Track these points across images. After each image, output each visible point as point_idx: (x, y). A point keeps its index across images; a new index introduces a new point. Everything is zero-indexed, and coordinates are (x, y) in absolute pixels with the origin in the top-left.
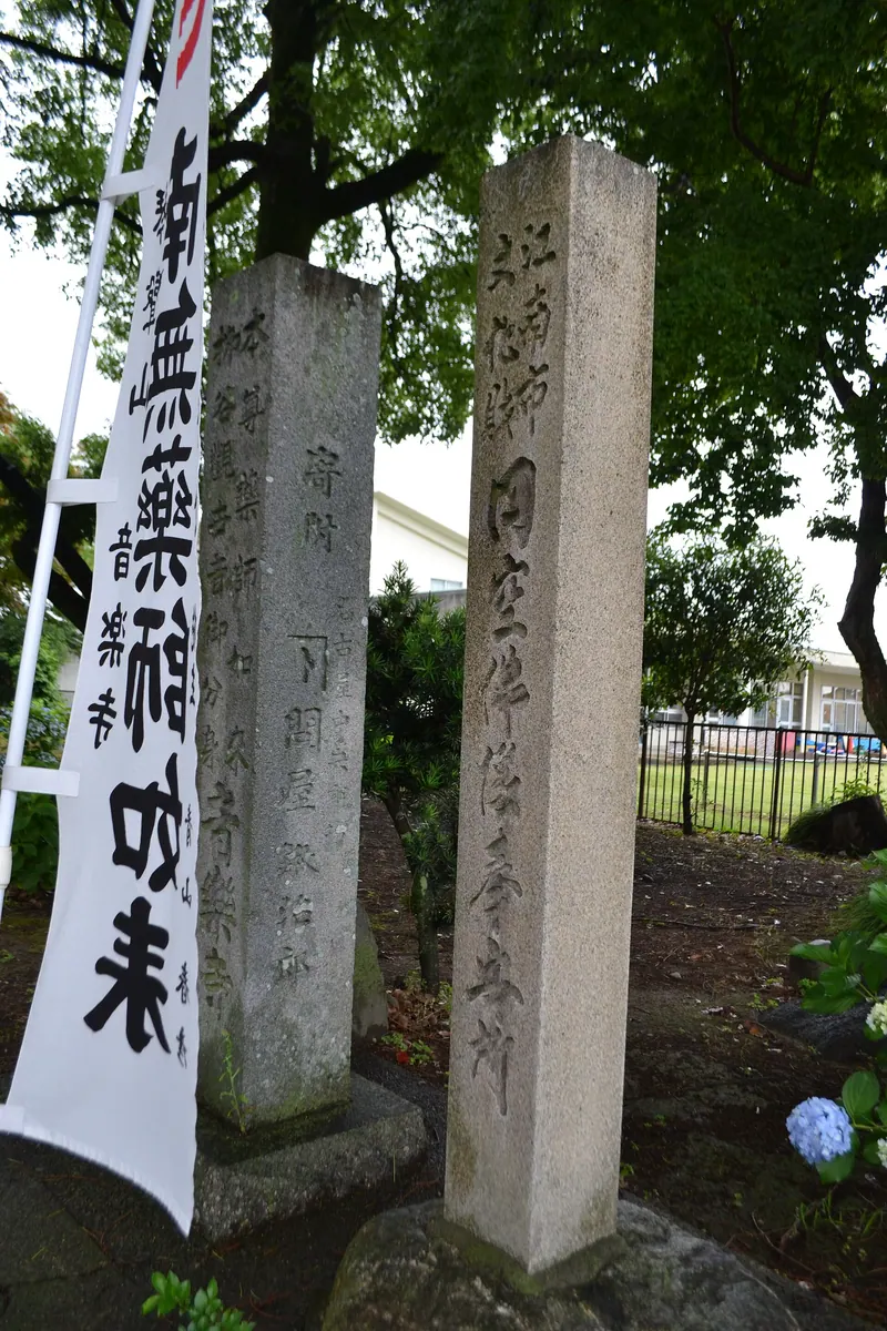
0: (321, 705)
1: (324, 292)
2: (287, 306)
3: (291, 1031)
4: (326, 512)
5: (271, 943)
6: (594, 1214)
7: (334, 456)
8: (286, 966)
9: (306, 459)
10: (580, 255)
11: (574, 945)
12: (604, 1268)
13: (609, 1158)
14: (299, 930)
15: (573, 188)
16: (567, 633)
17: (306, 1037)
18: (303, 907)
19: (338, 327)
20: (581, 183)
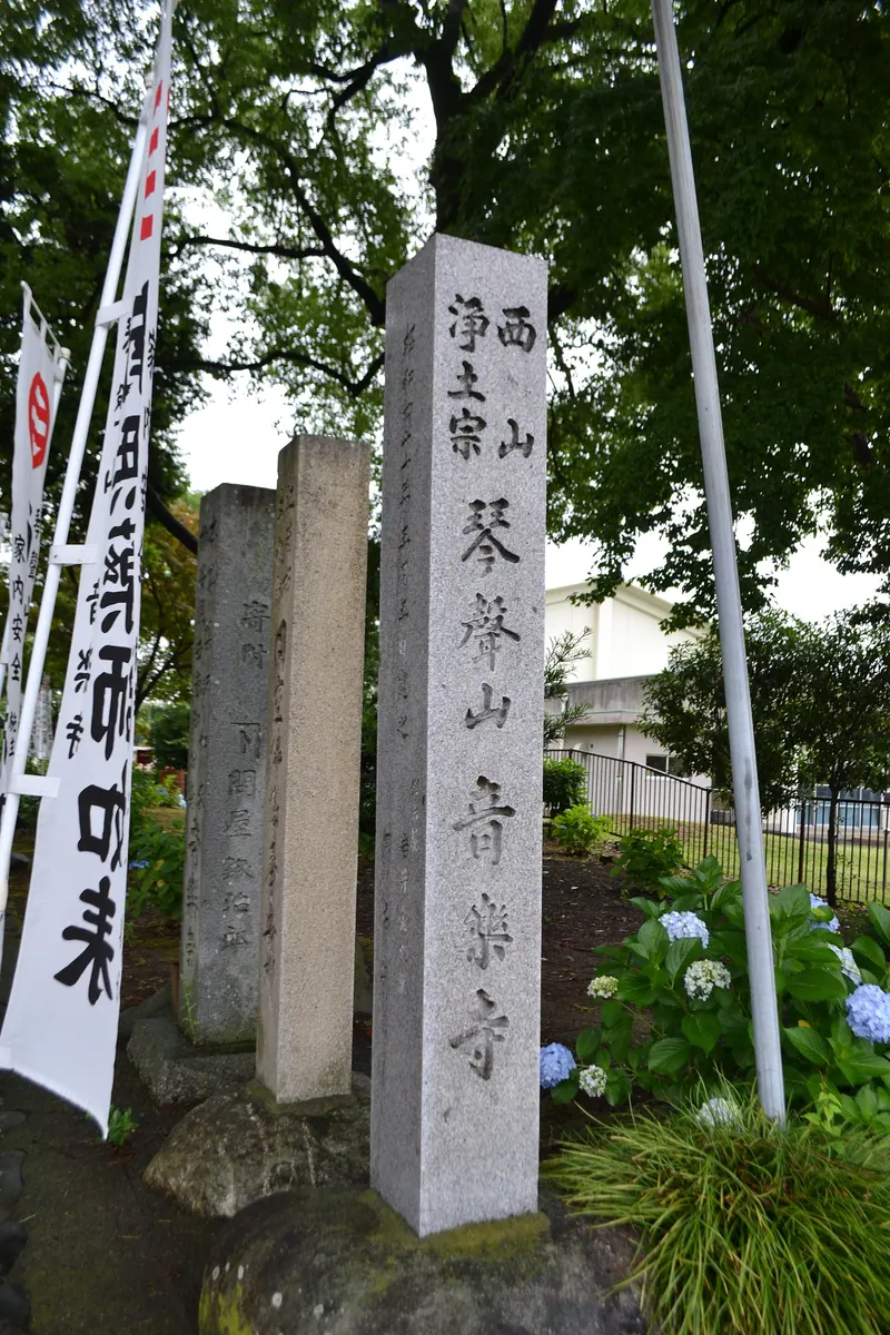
0: (255, 768)
1: (256, 502)
2: (229, 515)
3: (234, 983)
4: (259, 642)
5: (217, 923)
6: (331, 1077)
7: (266, 606)
8: (229, 938)
9: (243, 609)
10: (307, 503)
11: (307, 905)
12: (332, 1111)
13: (342, 1043)
14: (240, 916)
15: (301, 465)
16: (298, 721)
17: (245, 988)
18: (243, 900)
19: (267, 523)
20: (307, 462)
